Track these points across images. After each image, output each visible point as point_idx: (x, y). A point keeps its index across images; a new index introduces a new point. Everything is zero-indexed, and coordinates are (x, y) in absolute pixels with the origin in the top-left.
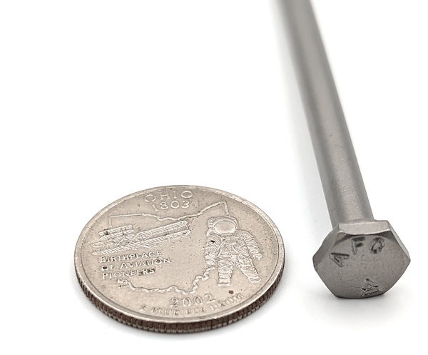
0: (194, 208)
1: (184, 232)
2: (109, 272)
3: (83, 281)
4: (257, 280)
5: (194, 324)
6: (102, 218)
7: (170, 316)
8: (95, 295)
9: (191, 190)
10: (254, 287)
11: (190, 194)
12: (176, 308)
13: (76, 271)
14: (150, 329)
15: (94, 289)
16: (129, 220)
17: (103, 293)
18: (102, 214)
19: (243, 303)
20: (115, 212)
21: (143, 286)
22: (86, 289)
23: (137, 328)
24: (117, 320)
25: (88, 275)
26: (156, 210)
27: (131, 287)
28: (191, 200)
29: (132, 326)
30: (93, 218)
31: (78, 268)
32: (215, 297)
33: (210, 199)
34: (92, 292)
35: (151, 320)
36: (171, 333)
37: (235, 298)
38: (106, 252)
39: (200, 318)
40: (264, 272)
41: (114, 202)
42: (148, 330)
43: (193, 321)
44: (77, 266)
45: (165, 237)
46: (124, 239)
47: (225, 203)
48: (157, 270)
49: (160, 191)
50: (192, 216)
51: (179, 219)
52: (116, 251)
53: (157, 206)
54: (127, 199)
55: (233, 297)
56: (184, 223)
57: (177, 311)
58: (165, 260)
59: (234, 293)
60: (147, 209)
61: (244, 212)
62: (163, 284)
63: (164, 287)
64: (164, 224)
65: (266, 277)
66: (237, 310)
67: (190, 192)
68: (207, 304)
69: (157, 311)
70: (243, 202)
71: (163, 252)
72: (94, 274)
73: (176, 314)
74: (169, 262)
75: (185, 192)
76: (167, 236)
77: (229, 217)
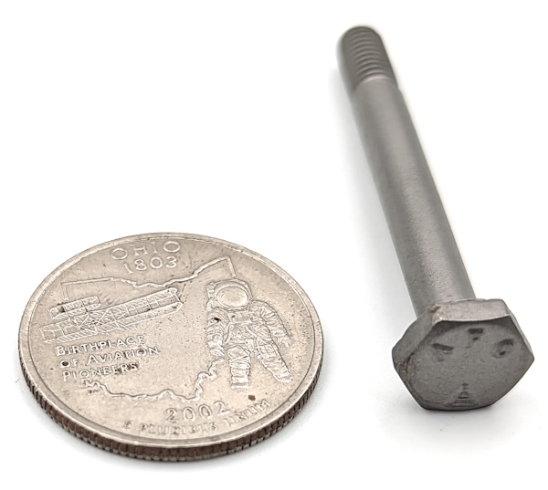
0: (183, 267)
1: (174, 305)
2: (71, 370)
3: (36, 385)
4: (287, 378)
5: (203, 449)
6: (53, 285)
7: (167, 437)
8: (56, 407)
9: (176, 240)
10: (284, 390)
11: (176, 247)
12: (175, 425)
13: (24, 370)
14: (139, 456)
15: (53, 397)
16: (90, 289)
17: (67, 403)
18: (52, 279)
19: (272, 414)
20: (71, 276)
21: (123, 391)
22: (41, 397)
23: (119, 454)
24: (89, 443)
25: (42, 375)
26: (130, 272)
27: (106, 393)
28: (178, 255)
29: (111, 451)
30: (40, 286)
31: (25, 366)
32: (230, 406)
33: (208, 253)
34: (51, 402)
35: (141, 444)
36: (169, 461)
37: (258, 406)
38: (66, 340)
39: (212, 438)
40: (297, 366)
41: (68, 261)
42: (136, 458)
43: (202, 444)
44: (24, 361)
45: (147, 314)
46: (88, 318)
47: (229, 260)
48: (140, 366)
49: (132, 243)
50: (182, 280)
51: (164, 285)
52: (79, 338)
53: (131, 266)
54: (86, 255)
55: (255, 405)
56: (172, 292)
57: (176, 428)
58: (151, 350)
59: (257, 399)
60: (117, 271)
61: (257, 272)
62: (151, 388)
63: (154, 392)
64: (144, 294)
65: (300, 373)
66: (264, 425)
67: (176, 243)
68: (220, 417)
69: (147, 430)
70: (255, 257)
71: (146, 337)
72: (51, 374)
73: (175, 433)
74: (156, 352)
75: (169, 242)
76: (150, 312)
77: (236, 281)
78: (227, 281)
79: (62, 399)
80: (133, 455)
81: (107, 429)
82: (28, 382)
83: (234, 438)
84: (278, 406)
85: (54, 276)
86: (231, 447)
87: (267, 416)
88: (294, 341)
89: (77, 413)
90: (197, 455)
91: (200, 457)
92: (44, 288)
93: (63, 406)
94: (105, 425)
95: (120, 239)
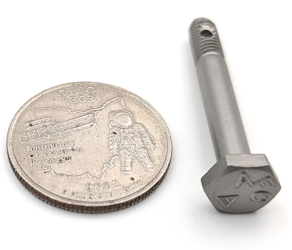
0: (97, 102)
1: (92, 124)
2: (35, 159)
3: (16, 168)
4: (152, 168)
5: (105, 207)
6: (26, 110)
7: (86, 200)
8: (26, 181)
9: (93, 86)
10: (150, 175)
11: (93, 90)
12: (90, 193)
13: (9, 159)
14: (70, 210)
15: (25, 175)
16: (46, 113)
17: (32, 179)
18: (25, 107)
19: (143, 188)
20: (36, 105)
21: (62, 172)
22: (19, 175)
23: (60, 208)
24: (44, 201)
25: (19, 162)
26: (68, 104)
27: (54, 173)
28: (94, 95)
29: (55, 206)
30: (19, 111)
31: (10, 156)
32: (120, 183)
33: (111, 95)
34: (24, 178)
35: (72, 203)
36: (87, 213)
37: (136, 184)
38: (33, 142)
39: (110, 202)
40: (157, 162)
41: (34, 97)
42: (68, 210)
43: (105, 205)
44: (9, 154)
45: (77, 129)
46: (45, 130)
47: (122, 99)
48: (72, 159)
49: (70, 87)
50: (96, 110)
51: (86, 112)
52: (40, 141)
53: (68, 101)
54: (44, 93)
55: (134, 183)
56: (90, 116)
57: (91, 195)
58: (78, 149)
59: (135, 180)
60: (61, 103)
61: (138, 106)
62: (78, 171)
63: (79, 174)
64: (75, 117)
65: (159, 165)
66: (139, 195)
67: (93, 88)
68: (115, 190)
69: (76, 195)
70: (136, 98)
71: (76, 142)
72: (24, 161)
73: (90, 198)
74: (81, 151)
75: (89, 88)
76: (78, 128)
77: (126, 111)
78: (121, 111)
79: (30, 176)
80: (67, 209)
81: (53, 194)
82: (12, 166)
83: (122, 201)
84: (146, 184)
85: (27, 105)
86: (120, 206)
87: (140, 190)
88: (156, 147)
89: (38, 185)
90: (102, 210)
91: (103, 211)
92: (21, 112)
93: (30, 180)
94: (53, 192)
95: (62, 85)
